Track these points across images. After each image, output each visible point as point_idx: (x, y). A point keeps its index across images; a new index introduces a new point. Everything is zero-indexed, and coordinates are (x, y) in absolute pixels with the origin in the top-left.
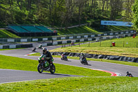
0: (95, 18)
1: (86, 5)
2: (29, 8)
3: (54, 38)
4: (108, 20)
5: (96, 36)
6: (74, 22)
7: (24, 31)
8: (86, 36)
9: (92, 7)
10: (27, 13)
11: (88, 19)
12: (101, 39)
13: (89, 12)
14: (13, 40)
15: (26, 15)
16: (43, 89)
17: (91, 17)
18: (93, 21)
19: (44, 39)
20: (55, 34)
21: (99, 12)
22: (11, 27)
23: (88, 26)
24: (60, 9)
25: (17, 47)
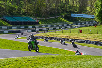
0: (67, 12)
1: (61, 2)
2: (18, 3)
3: (37, 26)
4: (77, 13)
5: (68, 25)
6: (51, 14)
7: (15, 21)
8: (60, 25)
9: (65, 3)
10: (17, 7)
11: (62, 13)
12: (71, 27)
13: (63, 7)
14: (6, 27)
15: (16, 9)
16: (28, 63)
17: (64, 11)
18: (66, 14)
19: (29, 27)
20: (37, 23)
21: (70, 7)
22: (5, 18)
23: (62, 17)
24: (42, 5)
25: (9, 32)
